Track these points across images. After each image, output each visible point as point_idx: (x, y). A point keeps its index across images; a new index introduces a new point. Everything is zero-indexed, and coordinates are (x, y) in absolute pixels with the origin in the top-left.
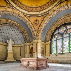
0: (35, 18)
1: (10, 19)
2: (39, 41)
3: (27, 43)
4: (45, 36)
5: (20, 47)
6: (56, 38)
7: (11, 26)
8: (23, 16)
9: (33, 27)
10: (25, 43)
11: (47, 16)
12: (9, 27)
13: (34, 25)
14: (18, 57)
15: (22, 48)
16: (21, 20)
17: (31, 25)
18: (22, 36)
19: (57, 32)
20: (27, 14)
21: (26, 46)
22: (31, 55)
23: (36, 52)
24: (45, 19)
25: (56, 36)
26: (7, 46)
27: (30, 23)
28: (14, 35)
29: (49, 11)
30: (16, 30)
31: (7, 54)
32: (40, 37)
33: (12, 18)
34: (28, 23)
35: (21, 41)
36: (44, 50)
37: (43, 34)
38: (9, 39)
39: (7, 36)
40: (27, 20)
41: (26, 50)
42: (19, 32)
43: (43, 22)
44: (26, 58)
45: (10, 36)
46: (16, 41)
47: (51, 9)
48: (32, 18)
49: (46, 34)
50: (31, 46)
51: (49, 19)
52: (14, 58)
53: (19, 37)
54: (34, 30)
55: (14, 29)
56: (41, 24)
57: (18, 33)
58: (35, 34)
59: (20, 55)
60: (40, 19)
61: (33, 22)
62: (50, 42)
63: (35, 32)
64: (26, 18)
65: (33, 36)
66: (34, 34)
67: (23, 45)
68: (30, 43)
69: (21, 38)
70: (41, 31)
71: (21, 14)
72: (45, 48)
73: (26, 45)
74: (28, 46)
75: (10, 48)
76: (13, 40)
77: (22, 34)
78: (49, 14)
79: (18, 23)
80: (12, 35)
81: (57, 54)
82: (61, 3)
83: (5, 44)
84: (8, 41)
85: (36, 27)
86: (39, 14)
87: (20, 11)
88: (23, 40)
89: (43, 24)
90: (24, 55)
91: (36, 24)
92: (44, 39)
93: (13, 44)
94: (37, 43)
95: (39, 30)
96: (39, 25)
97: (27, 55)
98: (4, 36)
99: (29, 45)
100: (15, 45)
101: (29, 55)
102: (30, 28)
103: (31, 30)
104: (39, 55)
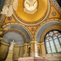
0: (32, 27)
1: (16, 28)
2: (35, 42)
3: (26, 44)
4: (39, 38)
5: (20, 47)
6: (48, 39)
7: (16, 32)
8: (24, 26)
9: (30, 33)
10: (24, 44)
11: (39, 26)
12: (14, 33)
13: (31, 31)
14: (17, 57)
15: (22, 48)
16: (23, 29)
17: (29, 31)
18: (22, 38)
19: (47, 35)
20: (27, 25)
21: (24, 46)
22: (29, 55)
23: (33, 52)
24: (38, 28)
25: (48, 38)
26: (9, 46)
27: (28, 30)
28: (16, 38)
29: (40, 24)
30: (19, 34)
31: (7, 53)
32: (35, 39)
33: (17, 27)
34: (27, 30)
35: (21, 42)
36: (40, 50)
37: (38, 37)
38: (12, 41)
39: (12, 38)
40: (27, 28)
41: (24, 50)
42: (20, 35)
43: (37, 29)
44: (24, 57)
45: (14, 39)
46: (17, 42)
47: (41, 23)
49: (40, 37)
50: (29, 46)
51: (40, 28)
52: (13, 58)
53: (20, 39)
54: (31, 34)
55: (18, 34)
56: (36, 31)
57: (20, 37)
58: (32, 37)
59: (19, 55)
60: (35, 28)
61: (30, 29)
62: (44, 42)
63: (32, 36)
64: (26, 27)
65: (31, 38)
67: (22, 45)
68: (29, 44)
69: (21, 40)
70: (36, 35)
71: (23, 26)
72: (41, 48)
74: (26, 46)
75: (11, 48)
76: (15, 41)
77: (23, 37)
78: (41, 25)
79: (20, 30)
80: (15, 38)
81: (52, 53)
82: (46, 20)
83: (8, 45)
84: (11, 42)
85: (33, 33)
86: (34, 25)
87: (23, 24)
88: (22, 41)
89: (37, 30)
90: (23, 55)
91: (33, 31)
92: (39, 40)
93: (14, 45)
94: (34, 43)
95: (35, 34)
96: (34, 31)
97: (25, 55)
98: (9, 39)
99: (28, 46)
100: (16, 46)
101: (26, 55)
102: (29, 33)
103: (29, 34)
104: (36, 55)
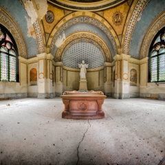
0: (114, 10)
2: (125, 56)
4: (139, 47)
9: (112, 31)
13: (114, 26)
17: (108, 26)
23: (119, 79)
32: (126, 49)
36: (138, 74)
37: (133, 42)
48: (109, 11)
54: (114, 35)
56: (127, 21)
58: (118, 44)
62: (147, 58)
63: (117, 40)
64: (97, 17)
66: (116, 44)
70: (128, 37)
72: (140, 70)
73: (106, 67)
74: (108, 70)
75: (83, 74)
85: (119, 29)
91: (118, 23)
95: (124, 33)
96: (123, 24)
103: (110, 37)
104: (125, 84)
